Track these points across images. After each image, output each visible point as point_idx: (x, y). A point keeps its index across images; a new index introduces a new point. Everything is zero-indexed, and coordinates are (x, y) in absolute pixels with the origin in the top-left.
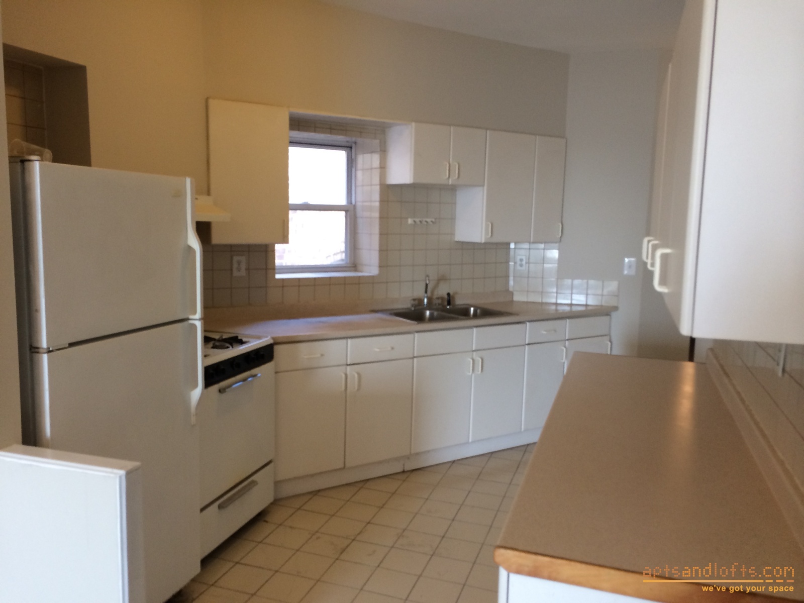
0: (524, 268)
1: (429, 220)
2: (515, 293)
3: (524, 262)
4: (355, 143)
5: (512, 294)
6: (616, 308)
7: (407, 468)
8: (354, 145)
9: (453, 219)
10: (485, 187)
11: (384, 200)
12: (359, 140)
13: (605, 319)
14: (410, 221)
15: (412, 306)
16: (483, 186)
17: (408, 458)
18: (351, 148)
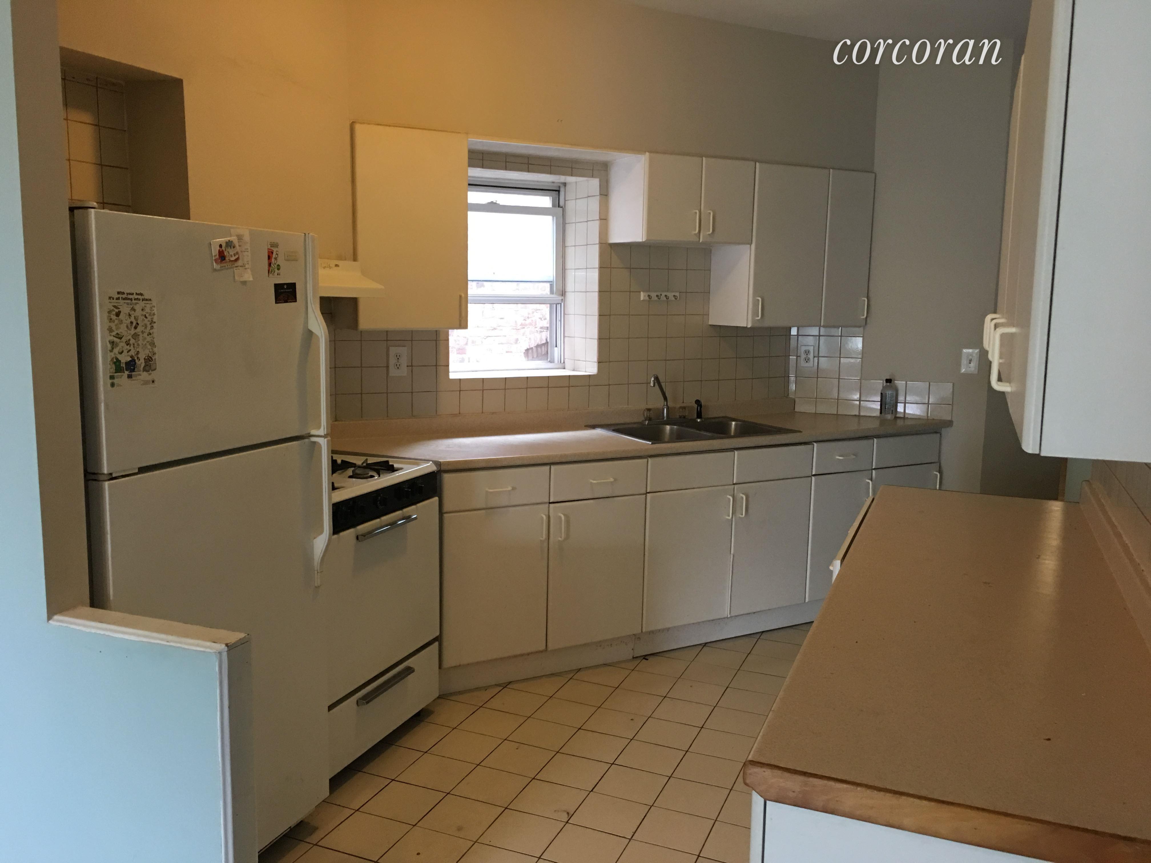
0: (810, 364)
1: (670, 294)
2: (797, 400)
3: (811, 356)
4: (565, 184)
5: (793, 402)
6: (949, 424)
8: (561, 188)
9: (706, 293)
10: (753, 246)
11: (605, 267)
12: (570, 180)
13: (934, 438)
14: (643, 296)
15: (646, 419)
16: (751, 244)
18: (559, 191)
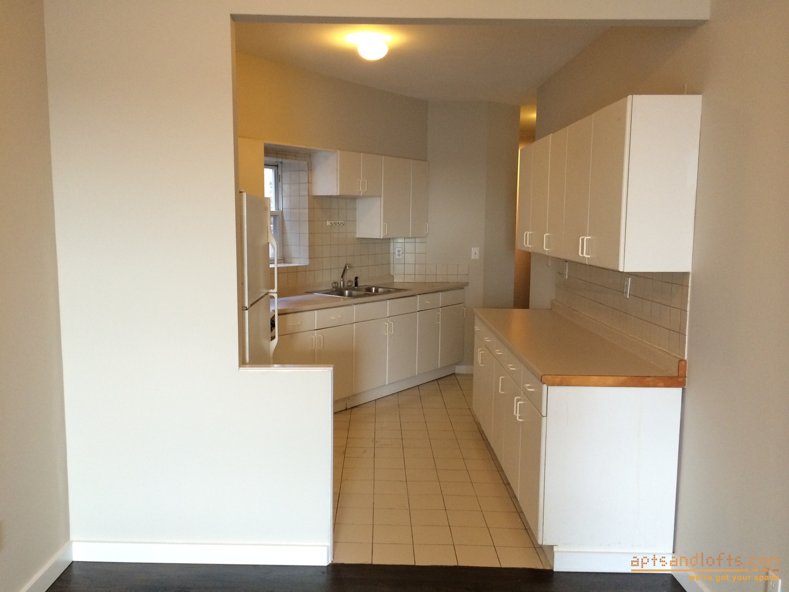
0: (401, 257)
1: (340, 222)
2: (394, 276)
3: (401, 253)
4: (282, 163)
5: (393, 277)
6: (467, 284)
7: (349, 407)
8: (280, 165)
9: (355, 221)
10: (382, 198)
11: (311, 209)
12: (285, 161)
13: (460, 291)
14: (328, 223)
15: (333, 288)
16: (380, 197)
17: (348, 398)
18: (278, 166)
